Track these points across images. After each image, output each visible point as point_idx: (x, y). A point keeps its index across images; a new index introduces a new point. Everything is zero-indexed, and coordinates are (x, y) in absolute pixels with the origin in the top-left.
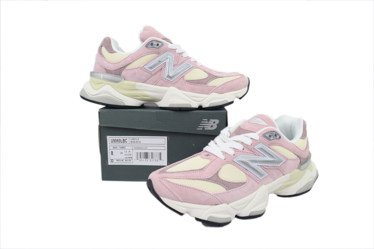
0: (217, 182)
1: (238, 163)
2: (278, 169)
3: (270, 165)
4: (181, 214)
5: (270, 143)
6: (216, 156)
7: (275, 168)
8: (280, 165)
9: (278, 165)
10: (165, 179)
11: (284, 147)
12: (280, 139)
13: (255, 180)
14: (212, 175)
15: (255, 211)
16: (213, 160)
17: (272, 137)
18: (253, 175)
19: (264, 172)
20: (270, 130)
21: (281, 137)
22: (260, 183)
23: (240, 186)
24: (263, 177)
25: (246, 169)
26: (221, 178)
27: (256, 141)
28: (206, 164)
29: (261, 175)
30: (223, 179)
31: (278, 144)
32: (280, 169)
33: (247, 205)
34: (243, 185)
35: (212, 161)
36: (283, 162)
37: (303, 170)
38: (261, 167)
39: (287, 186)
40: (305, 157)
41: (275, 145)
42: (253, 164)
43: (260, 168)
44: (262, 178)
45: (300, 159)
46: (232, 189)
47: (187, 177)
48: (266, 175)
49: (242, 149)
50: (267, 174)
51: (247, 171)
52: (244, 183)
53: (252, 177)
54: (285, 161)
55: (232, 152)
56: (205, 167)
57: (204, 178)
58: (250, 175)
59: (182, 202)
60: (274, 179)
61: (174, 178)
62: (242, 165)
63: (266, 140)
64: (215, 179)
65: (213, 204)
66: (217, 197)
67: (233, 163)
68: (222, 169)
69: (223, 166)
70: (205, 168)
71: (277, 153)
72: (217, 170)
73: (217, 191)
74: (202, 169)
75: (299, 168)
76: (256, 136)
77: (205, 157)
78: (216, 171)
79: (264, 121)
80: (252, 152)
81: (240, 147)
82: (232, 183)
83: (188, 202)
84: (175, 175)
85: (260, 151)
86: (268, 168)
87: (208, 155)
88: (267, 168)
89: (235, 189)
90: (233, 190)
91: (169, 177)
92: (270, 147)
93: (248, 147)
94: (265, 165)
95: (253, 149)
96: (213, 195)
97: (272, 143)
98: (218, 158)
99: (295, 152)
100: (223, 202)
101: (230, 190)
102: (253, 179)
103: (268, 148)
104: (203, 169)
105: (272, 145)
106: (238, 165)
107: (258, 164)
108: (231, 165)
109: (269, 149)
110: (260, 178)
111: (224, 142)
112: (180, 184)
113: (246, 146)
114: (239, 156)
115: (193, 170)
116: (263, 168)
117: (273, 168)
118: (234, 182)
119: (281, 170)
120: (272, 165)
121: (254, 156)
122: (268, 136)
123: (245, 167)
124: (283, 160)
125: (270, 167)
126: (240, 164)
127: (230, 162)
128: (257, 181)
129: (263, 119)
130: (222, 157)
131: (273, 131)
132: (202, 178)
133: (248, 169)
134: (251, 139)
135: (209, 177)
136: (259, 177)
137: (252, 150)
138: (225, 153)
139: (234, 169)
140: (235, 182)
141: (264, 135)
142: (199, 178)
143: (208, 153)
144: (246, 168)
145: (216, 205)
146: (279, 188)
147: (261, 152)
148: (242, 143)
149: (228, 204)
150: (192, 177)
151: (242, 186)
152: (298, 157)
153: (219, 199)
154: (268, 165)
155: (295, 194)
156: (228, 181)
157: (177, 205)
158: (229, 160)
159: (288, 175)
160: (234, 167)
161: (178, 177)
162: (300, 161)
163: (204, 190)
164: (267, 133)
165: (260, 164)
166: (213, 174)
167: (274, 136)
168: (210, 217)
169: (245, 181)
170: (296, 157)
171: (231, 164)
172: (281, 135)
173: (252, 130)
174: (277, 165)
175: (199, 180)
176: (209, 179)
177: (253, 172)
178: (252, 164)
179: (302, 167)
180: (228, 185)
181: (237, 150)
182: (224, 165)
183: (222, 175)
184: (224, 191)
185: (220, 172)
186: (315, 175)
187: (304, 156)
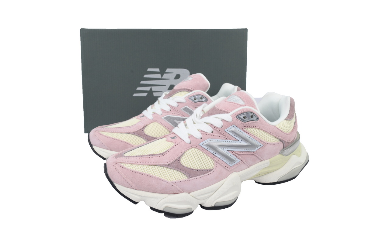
0: (177, 169)
1: (205, 147)
2: (253, 154)
3: (243, 150)
4: (136, 203)
5: (244, 126)
6: (182, 139)
7: (250, 153)
8: (255, 150)
9: (253, 151)
10: (119, 164)
11: (262, 130)
12: (258, 121)
13: (223, 167)
14: (172, 161)
15: (222, 201)
16: (177, 144)
17: (247, 118)
18: (221, 161)
19: (235, 157)
20: (246, 110)
21: (259, 118)
22: (230, 170)
23: (205, 174)
24: (234, 164)
25: (214, 155)
26: (183, 164)
27: (228, 123)
28: (169, 148)
29: (232, 160)
30: (185, 165)
31: (255, 127)
32: (256, 155)
33: (212, 195)
34: (209, 172)
35: (175, 144)
36: (260, 147)
37: (287, 156)
38: (232, 152)
39: (267, 173)
40: (290, 141)
41: (250, 128)
42: (222, 148)
43: (230, 154)
44: (232, 165)
45: (283, 143)
46: (195, 176)
47: (144, 163)
48: (237, 162)
49: (211, 132)
50: (239, 160)
51: (214, 156)
52: (210, 170)
53: (221, 163)
54: (262, 146)
55: (198, 135)
56: (166, 151)
57: (163, 164)
58: (219, 162)
59: (136, 190)
60: (249, 166)
61: (130, 164)
62: (209, 150)
63: (239, 122)
64: (176, 165)
65: (171, 193)
66: (175, 185)
67: (199, 147)
68: (186, 154)
69: (187, 151)
70: (166, 153)
71: (252, 136)
72: (179, 155)
73: (176, 179)
74: (162, 154)
75: (281, 153)
76: (228, 117)
77: (170, 139)
78: (177, 157)
79: (242, 99)
80: (222, 136)
81: (209, 129)
82: (195, 170)
83: (142, 190)
84: (132, 159)
85: (232, 134)
86: (241, 153)
87: (174, 138)
88: (239, 153)
89: (198, 177)
90: (195, 178)
91: (124, 162)
92: (244, 130)
93: (217, 130)
94: (237, 150)
95: (224, 132)
96: (171, 183)
97: (247, 125)
98: (182, 142)
99: (276, 136)
100: (183, 192)
101: (192, 178)
102: (222, 166)
103: (242, 131)
104: (164, 154)
105: (248, 128)
106: (204, 150)
107: (229, 149)
108: (197, 150)
109: (244, 132)
110: (230, 165)
111: (194, 123)
112: (134, 170)
113: (215, 128)
114: (207, 140)
115: (152, 155)
116: (234, 153)
117: (248, 153)
118: (198, 168)
119: (258, 156)
120: (245, 150)
121: (224, 140)
122: (242, 117)
123: (212, 152)
124: (260, 144)
125: (244, 152)
126: (207, 149)
127: (195, 147)
128: (226, 168)
129: (240, 98)
130: (187, 140)
131: (249, 112)
132: (160, 163)
133: (216, 155)
134: (222, 120)
135: (169, 163)
136: (228, 163)
137: (222, 133)
138: (191, 136)
139: (199, 154)
140: (200, 169)
141: (238, 117)
142: (157, 164)
143: (174, 135)
144: (214, 153)
145: (175, 194)
146: (257, 175)
147: (233, 136)
148: (212, 125)
149: (189, 193)
150: (149, 163)
151: (207, 173)
152: (281, 141)
153: (178, 188)
154: (241, 150)
155: (277, 181)
156: (191, 167)
157: (130, 193)
158: (195, 144)
159: (268, 161)
160: (200, 152)
161: (134, 163)
162: (284, 145)
163: (161, 178)
164: (241, 114)
165: (231, 150)
166: (174, 159)
167: (250, 117)
168: (166, 207)
169: (211, 168)
170: (277, 141)
171: (197, 148)
172: (259, 116)
173: (226, 110)
174: (251, 151)
175: (157, 166)
176: (168, 165)
177: (221, 158)
178: (221, 150)
179: (287, 152)
180: (190, 173)
181: (205, 133)
182: (189, 149)
183: (184, 161)
184: (184, 179)
185: (182, 157)
186: (303, 161)
187: (289, 139)
